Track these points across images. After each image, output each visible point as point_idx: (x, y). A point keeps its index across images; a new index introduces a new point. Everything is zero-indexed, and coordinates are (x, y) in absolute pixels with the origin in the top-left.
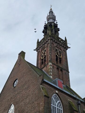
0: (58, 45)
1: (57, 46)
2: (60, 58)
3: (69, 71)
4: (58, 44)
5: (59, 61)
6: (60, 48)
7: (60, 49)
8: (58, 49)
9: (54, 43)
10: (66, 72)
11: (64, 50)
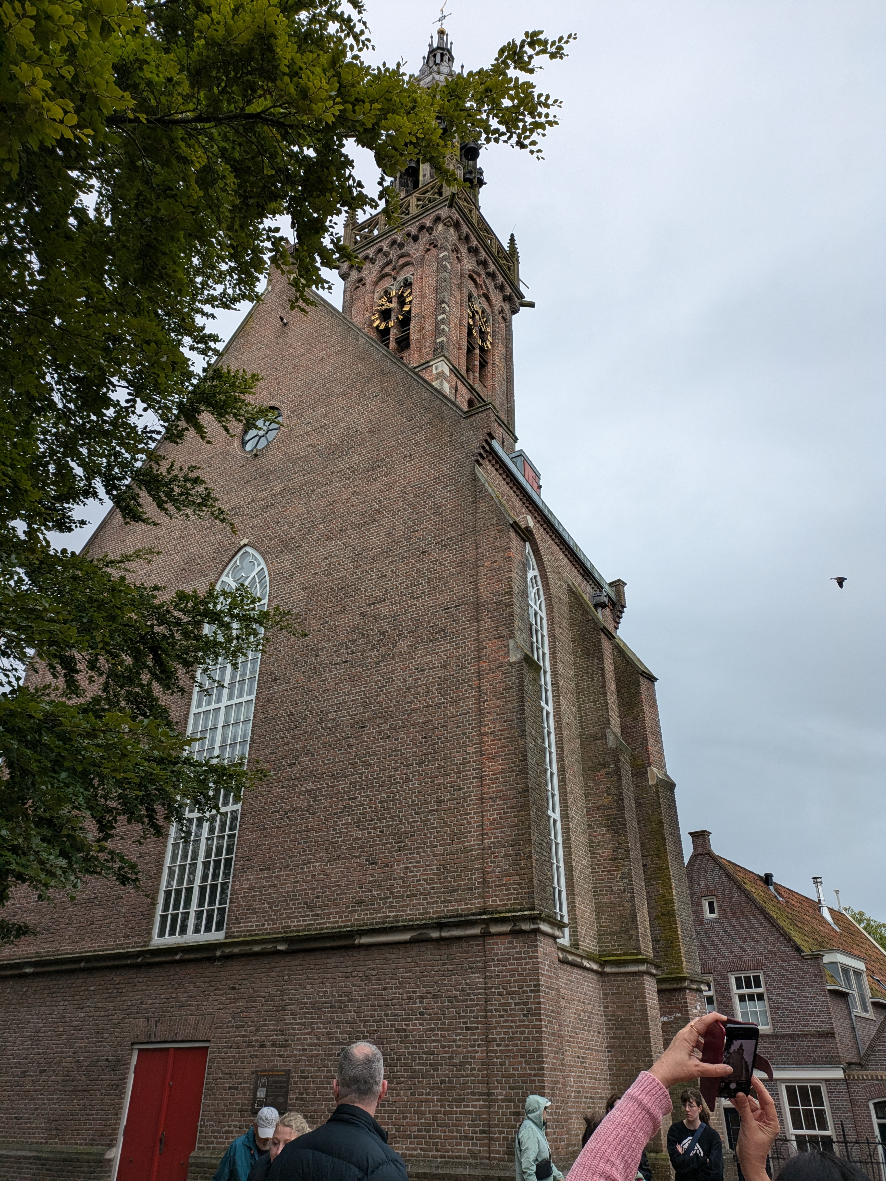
0: (481, 270)
1: (475, 276)
2: (482, 349)
3: (517, 434)
4: (479, 263)
5: (477, 363)
6: (485, 291)
7: (487, 297)
8: (479, 296)
9: (462, 250)
10: (506, 436)
11: (502, 311)
